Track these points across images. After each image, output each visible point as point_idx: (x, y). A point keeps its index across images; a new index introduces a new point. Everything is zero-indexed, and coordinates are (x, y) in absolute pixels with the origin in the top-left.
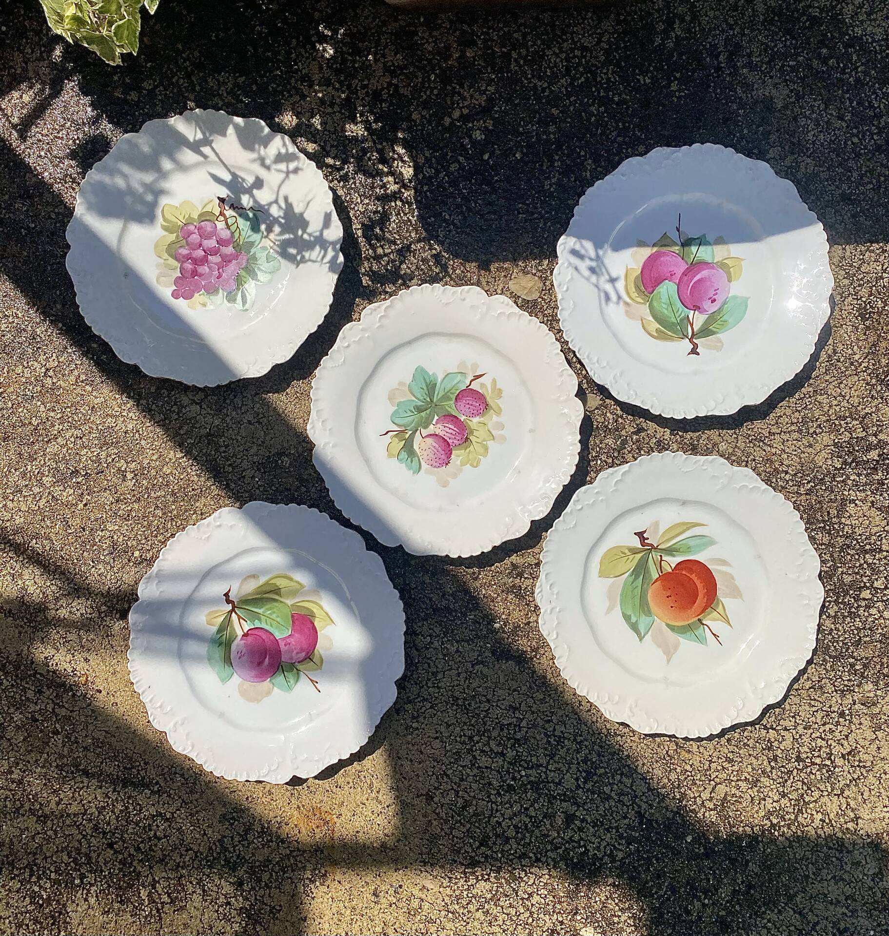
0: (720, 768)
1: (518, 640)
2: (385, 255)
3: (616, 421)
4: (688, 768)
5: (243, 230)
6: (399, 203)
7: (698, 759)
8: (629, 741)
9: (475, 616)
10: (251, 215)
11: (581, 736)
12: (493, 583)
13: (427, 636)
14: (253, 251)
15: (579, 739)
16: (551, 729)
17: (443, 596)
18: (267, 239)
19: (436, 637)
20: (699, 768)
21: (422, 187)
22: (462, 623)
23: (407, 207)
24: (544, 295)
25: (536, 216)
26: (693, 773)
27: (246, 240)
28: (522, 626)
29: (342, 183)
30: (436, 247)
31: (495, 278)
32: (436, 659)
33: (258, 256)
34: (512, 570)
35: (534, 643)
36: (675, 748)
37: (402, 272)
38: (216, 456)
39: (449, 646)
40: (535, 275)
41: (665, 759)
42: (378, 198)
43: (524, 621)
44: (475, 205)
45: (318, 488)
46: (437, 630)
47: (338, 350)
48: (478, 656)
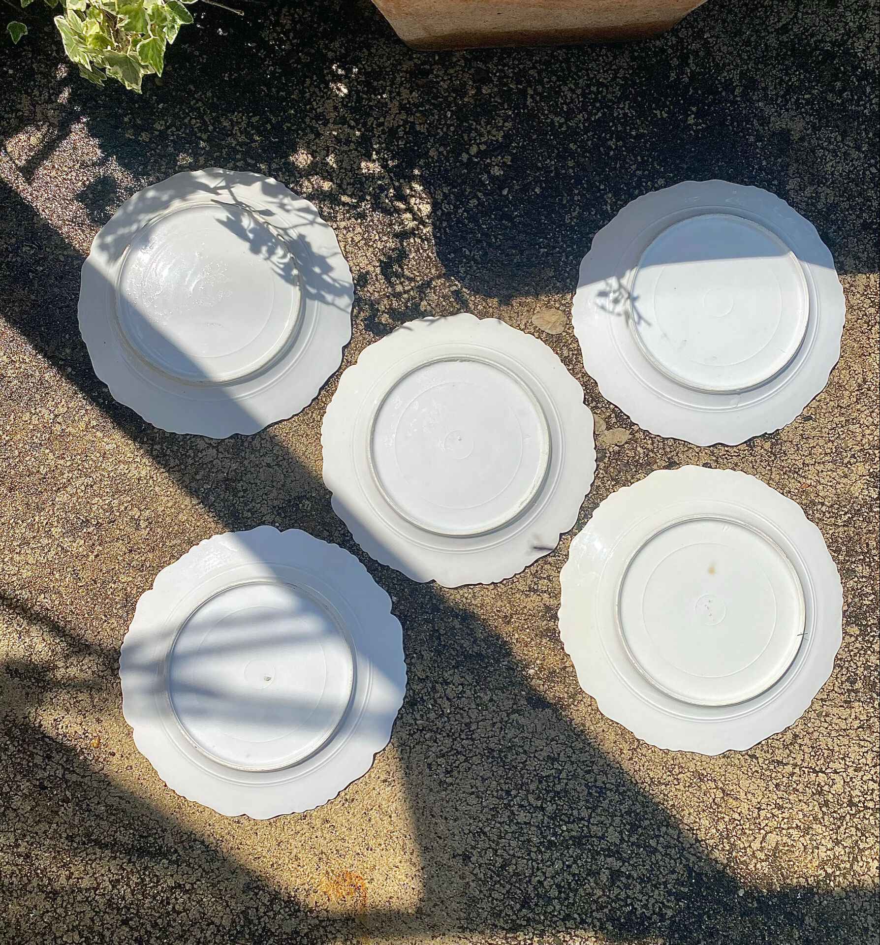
0: (769, 815)
1: (554, 687)
2: (405, 292)
3: (647, 456)
4: (736, 816)
6: (418, 240)
7: (747, 807)
8: (674, 789)
9: (508, 662)
11: (623, 786)
12: (526, 627)
13: (459, 684)
15: (621, 789)
16: (592, 780)
17: (475, 642)
19: (468, 685)
20: (748, 817)
21: (441, 223)
22: (494, 670)
23: (426, 243)
24: (569, 329)
25: (557, 249)
26: (742, 822)
28: (558, 671)
29: (359, 221)
30: (457, 283)
31: (518, 313)
32: (469, 709)
34: (546, 613)
35: (571, 689)
36: (722, 795)
37: (423, 309)
38: (235, 501)
39: (482, 695)
40: (558, 309)
41: (711, 807)
42: (396, 235)
43: (559, 666)
44: (496, 240)
45: (342, 532)
46: (469, 678)
48: (513, 704)
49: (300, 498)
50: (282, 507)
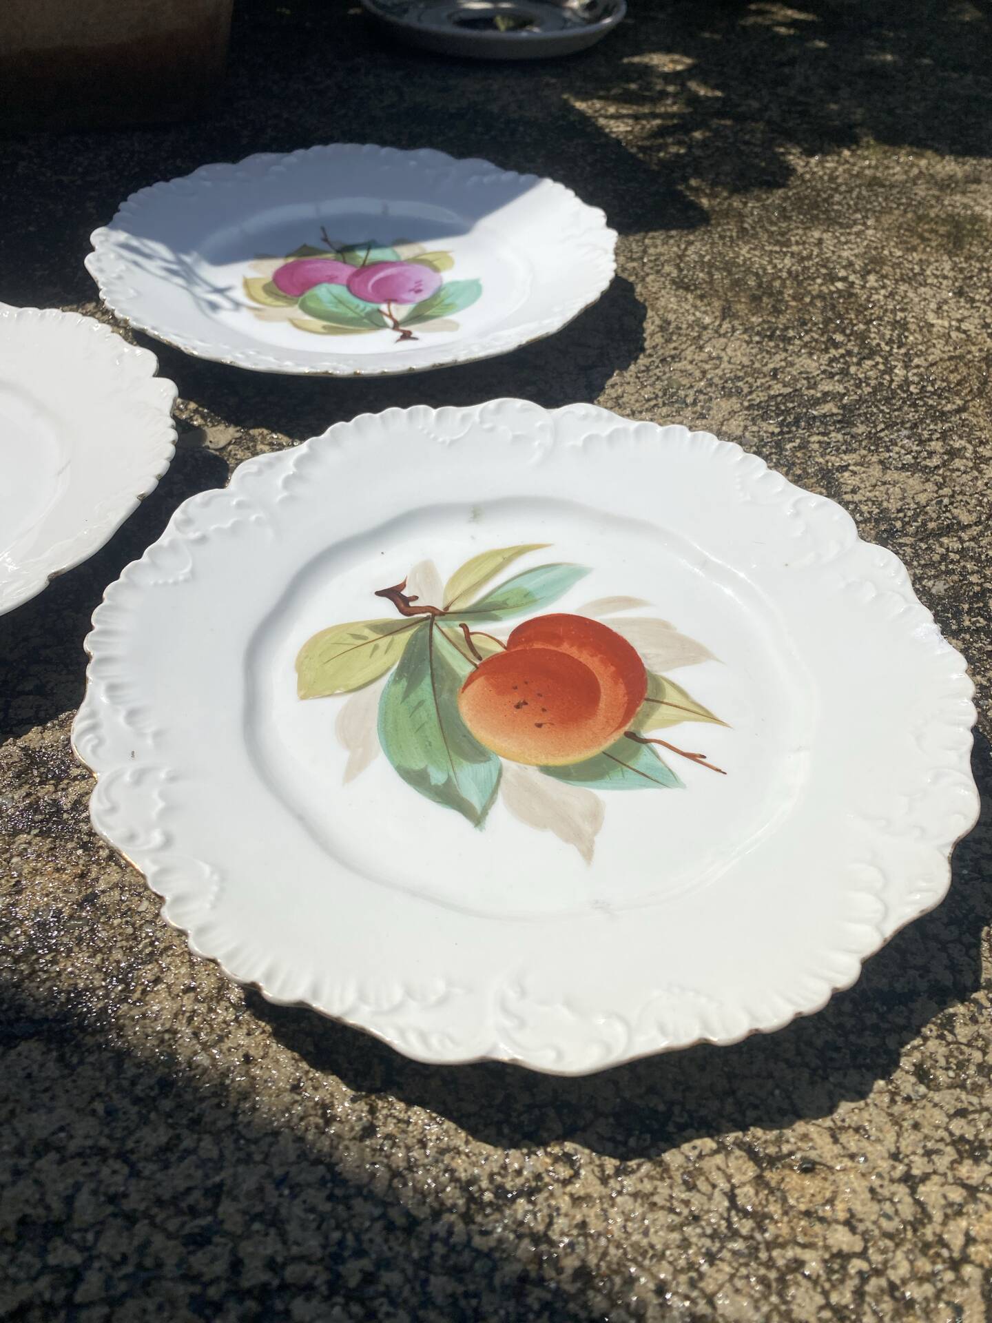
0: (957, 1195)
4: (841, 1238)
7: (861, 1185)
8: (564, 1203)
11: (360, 1253)
15: (353, 1271)
16: (220, 1268)
20: (885, 1224)
26: (877, 1258)
36: (751, 1170)
41: (735, 1234)
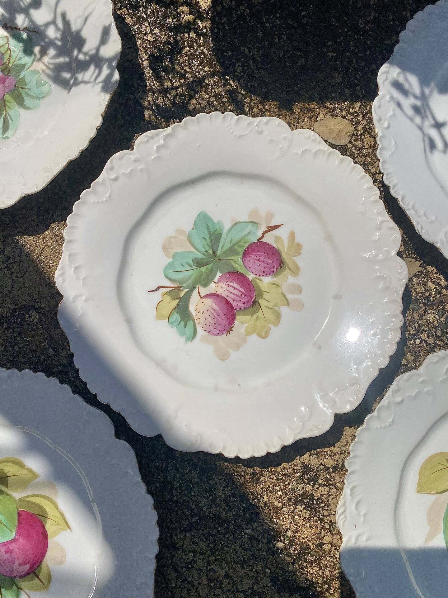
1: (306, 567)
2: (173, 88)
3: (439, 293)
5: (14, 51)
6: (193, 35)
9: (252, 530)
10: (25, 36)
12: (278, 488)
13: (190, 551)
14: (22, 74)
17: (213, 501)
18: (40, 63)
19: (201, 554)
21: (220, 19)
22: (234, 539)
23: (202, 38)
24: (355, 141)
25: (348, 54)
27: (16, 63)
28: (312, 548)
29: (131, 11)
30: (231, 82)
31: (298, 119)
32: (199, 584)
33: (27, 80)
34: (304, 474)
35: (327, 573)
37: (191, 108)
39: (216, 569)
40: (344, 118)
42: (170, 29)
43: (315, 542)
44: (279, 40)
46: (203, 545)
47: (103, 183)
48: (254, 584)
49: (27, 308)
50: (6, 317)
